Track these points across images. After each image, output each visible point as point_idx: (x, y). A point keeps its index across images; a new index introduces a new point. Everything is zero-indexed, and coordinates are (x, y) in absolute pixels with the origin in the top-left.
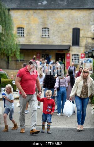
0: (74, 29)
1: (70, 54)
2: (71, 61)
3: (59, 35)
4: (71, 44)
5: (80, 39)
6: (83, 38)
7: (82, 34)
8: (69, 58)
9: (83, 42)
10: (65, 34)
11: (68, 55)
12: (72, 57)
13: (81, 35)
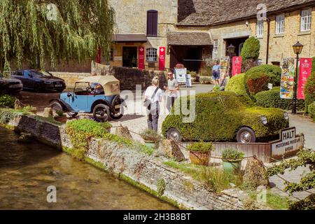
0: (149, 12)
1: (143, 48)
2: (145, 57)
3: (128, 20)
4: (145, 33)
5: (158, 25)
6: (162, 25)
7: (160, 19)
8: (142, 53)
9: (162, 31)
10: (136, 19)
11: (141, 50)
12: (146, 53)
13: (159, 21)
